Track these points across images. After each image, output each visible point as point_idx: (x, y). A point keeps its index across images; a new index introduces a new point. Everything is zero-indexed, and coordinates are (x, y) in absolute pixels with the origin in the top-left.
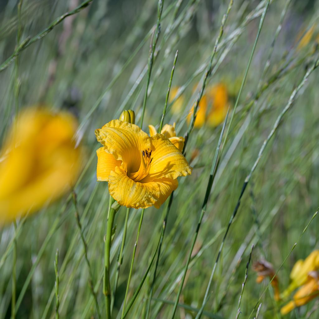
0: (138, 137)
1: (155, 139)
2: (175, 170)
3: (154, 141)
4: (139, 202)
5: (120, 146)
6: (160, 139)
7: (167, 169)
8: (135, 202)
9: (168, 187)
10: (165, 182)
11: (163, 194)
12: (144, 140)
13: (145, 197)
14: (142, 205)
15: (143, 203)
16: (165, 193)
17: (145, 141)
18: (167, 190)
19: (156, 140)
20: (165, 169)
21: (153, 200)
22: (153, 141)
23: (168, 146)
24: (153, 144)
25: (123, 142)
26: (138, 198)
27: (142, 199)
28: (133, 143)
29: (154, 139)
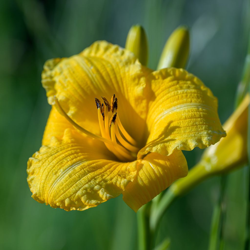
0: (124, 73)
1: (159, 78)
2: (176, 138)
3: (156, 81)
4: (70, 197)
5: (79, 91)
6: (169, 79)
7: (163, 136)
8: (62, 197)
9: (157, 170)
10: (156, 160)
11: (140, 183)
12: (134, 79)
13: (86, 189)
14: (76, 203)
15: (79, 199)
16: (146, 182)
17: (136, 82)
18: (153, 176)
19: (160, 80)
20: (160, 136)
21: (103, 195)
22: (153, 81)
23: (179, 91)
24: (153, 87)
25: (89, 83)
26: (68, 189)
27: (76, 192)
28: (113, 84)
29: (157, 77)
